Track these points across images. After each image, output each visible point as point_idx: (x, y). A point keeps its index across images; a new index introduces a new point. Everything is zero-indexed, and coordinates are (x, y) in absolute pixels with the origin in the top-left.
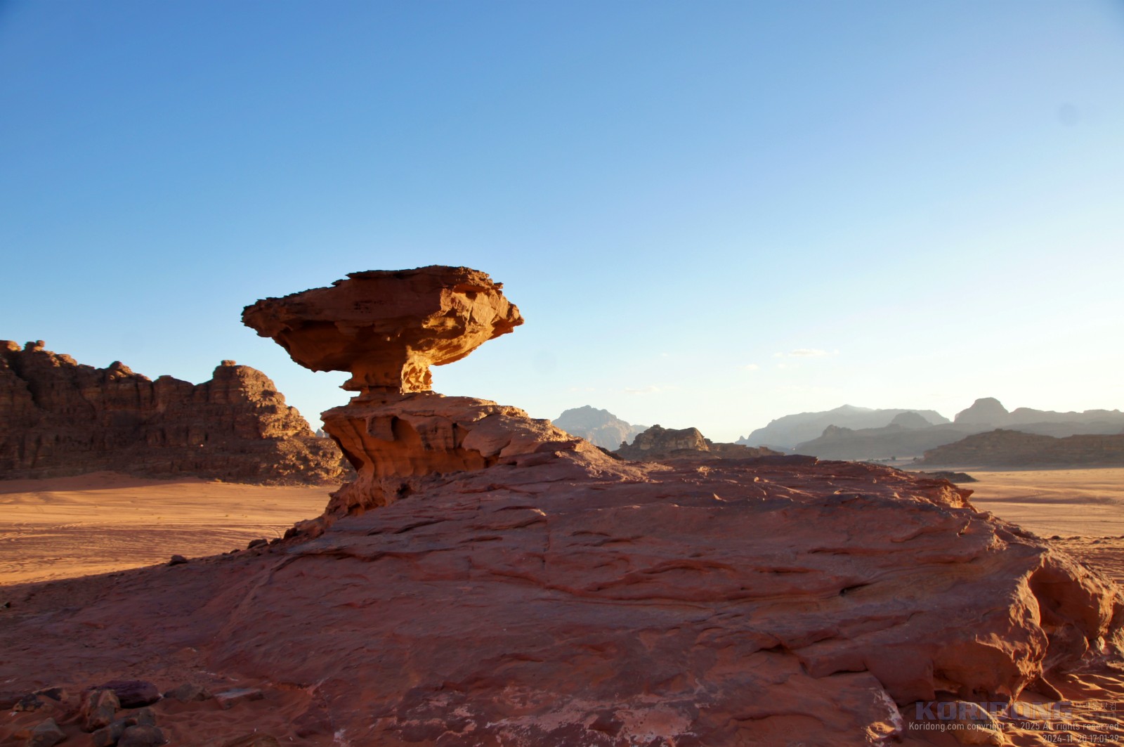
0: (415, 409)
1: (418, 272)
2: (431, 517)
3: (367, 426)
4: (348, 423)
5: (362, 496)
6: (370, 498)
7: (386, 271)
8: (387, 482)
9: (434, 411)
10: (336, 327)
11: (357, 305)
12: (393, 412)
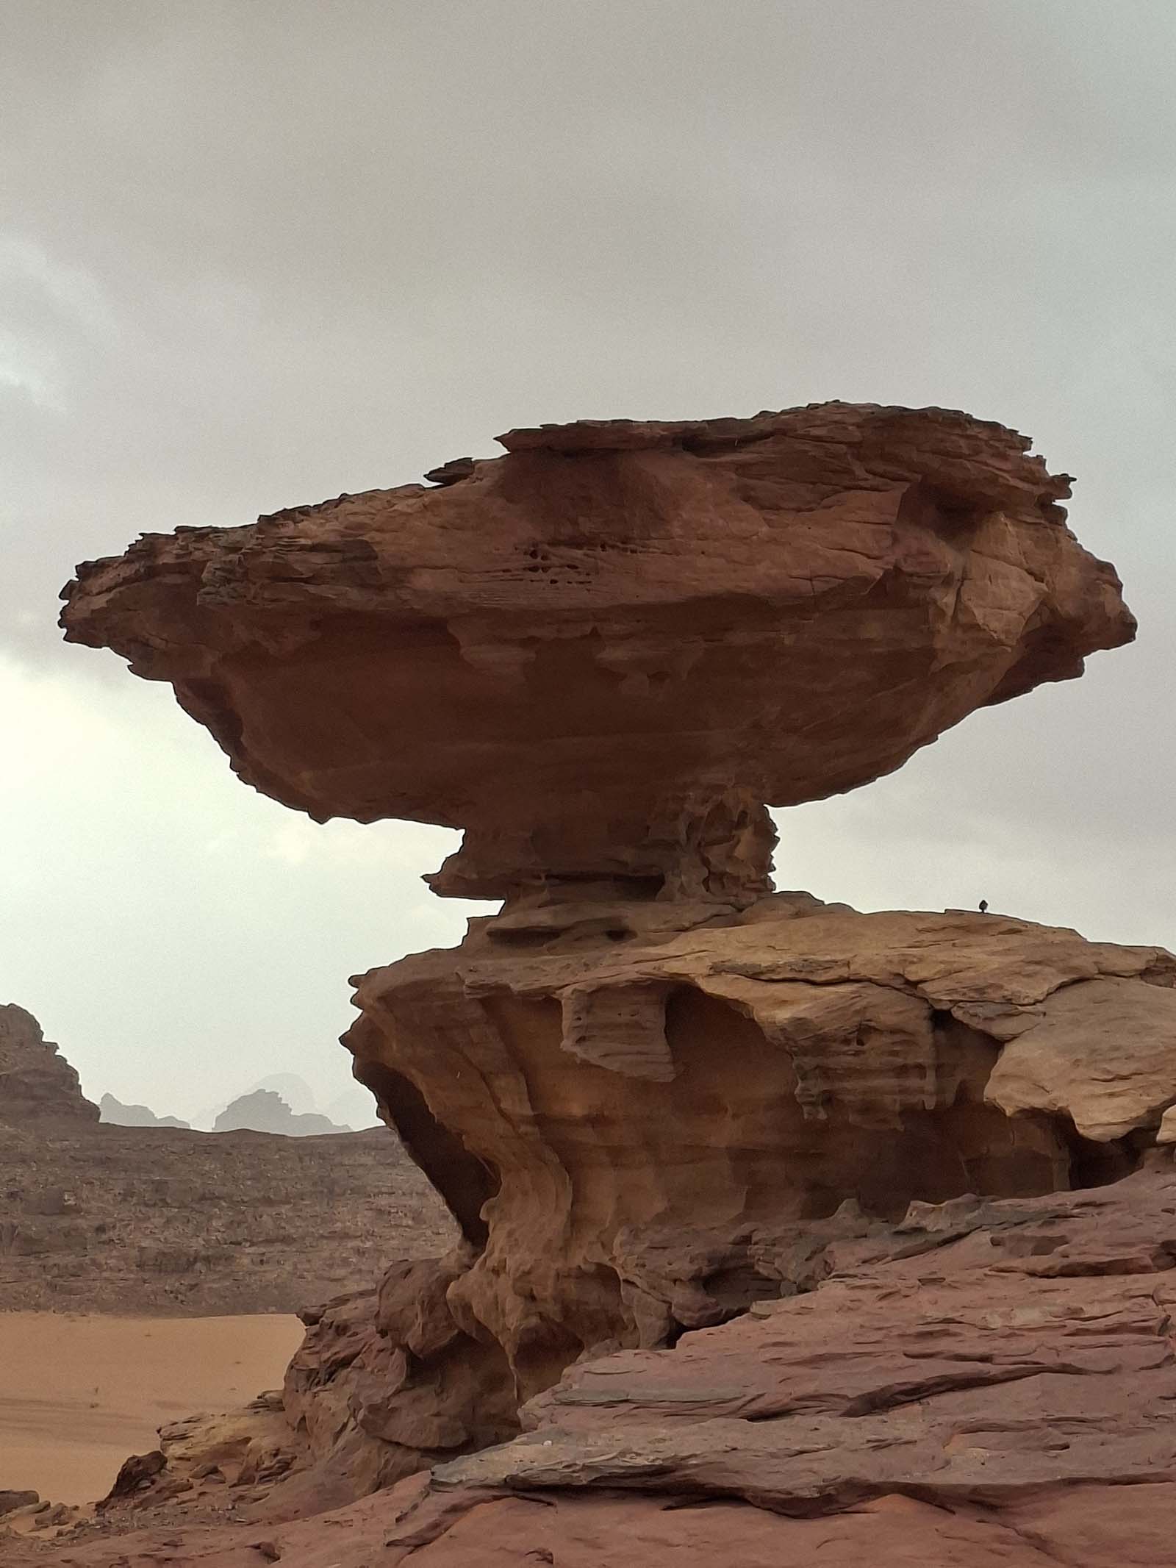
0: (764, 959)
1: (766, 426)
2: (985, 1359)
3: (566, 1024)
4: (478, 1012)
5: (513, 1304)
6: (552, 1309)
7: (650, 424)
8: (640, 1248)
9: (848, 964)
10: (455, 643)
11: (534, 554)
12: (674, 967)
